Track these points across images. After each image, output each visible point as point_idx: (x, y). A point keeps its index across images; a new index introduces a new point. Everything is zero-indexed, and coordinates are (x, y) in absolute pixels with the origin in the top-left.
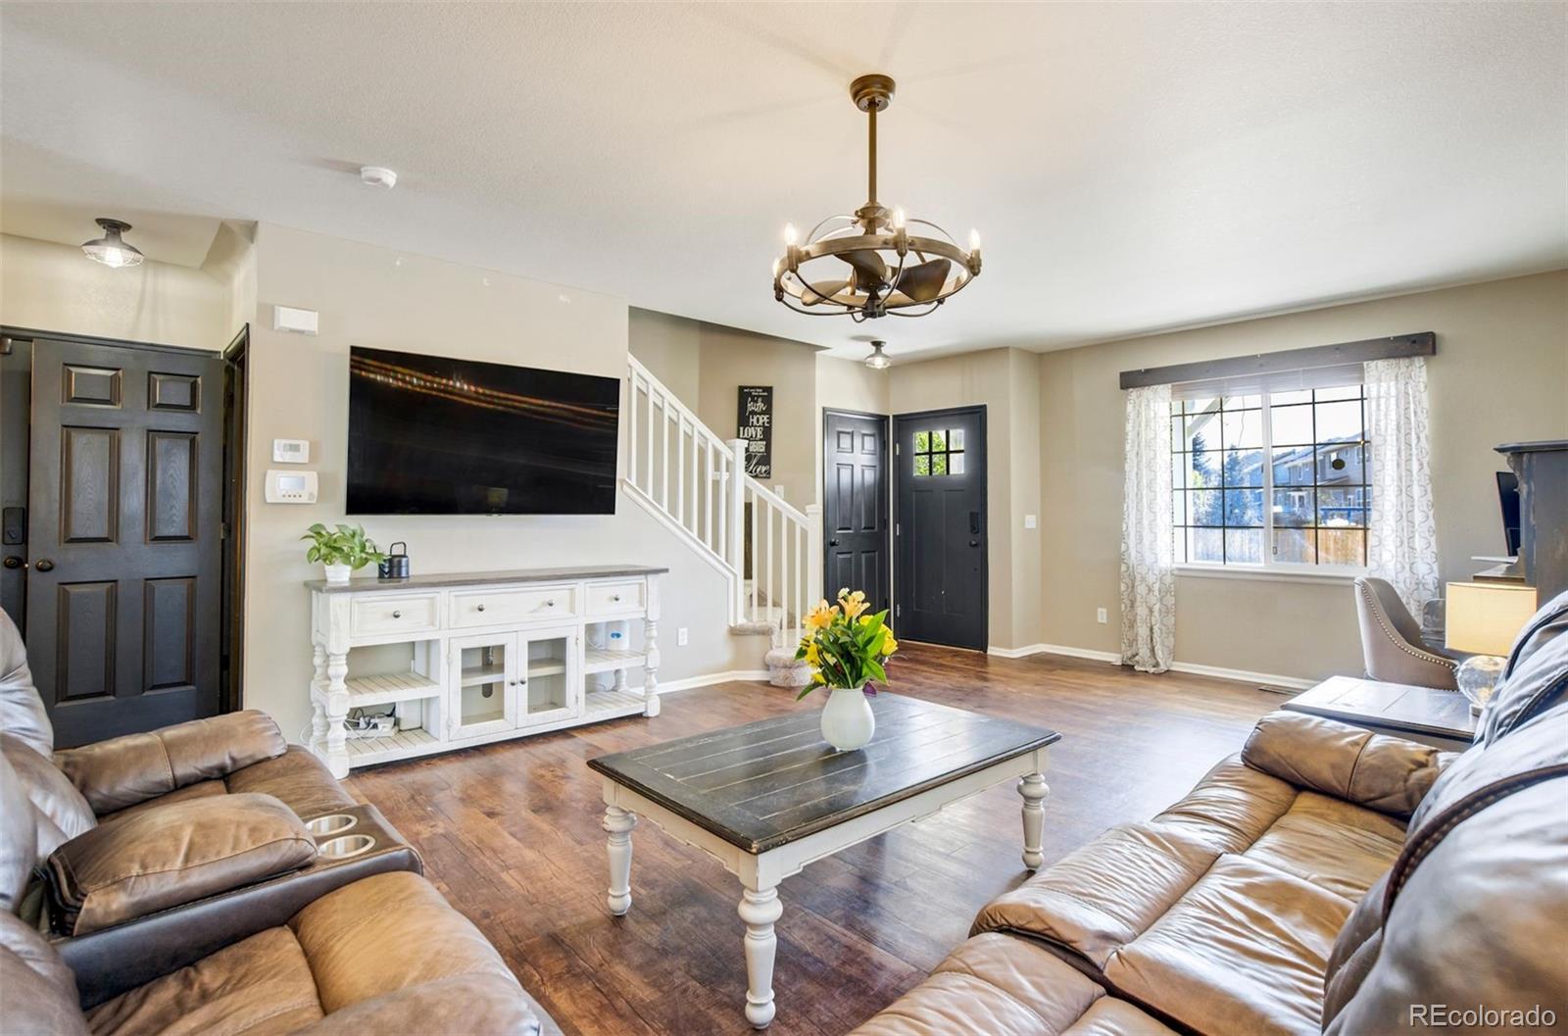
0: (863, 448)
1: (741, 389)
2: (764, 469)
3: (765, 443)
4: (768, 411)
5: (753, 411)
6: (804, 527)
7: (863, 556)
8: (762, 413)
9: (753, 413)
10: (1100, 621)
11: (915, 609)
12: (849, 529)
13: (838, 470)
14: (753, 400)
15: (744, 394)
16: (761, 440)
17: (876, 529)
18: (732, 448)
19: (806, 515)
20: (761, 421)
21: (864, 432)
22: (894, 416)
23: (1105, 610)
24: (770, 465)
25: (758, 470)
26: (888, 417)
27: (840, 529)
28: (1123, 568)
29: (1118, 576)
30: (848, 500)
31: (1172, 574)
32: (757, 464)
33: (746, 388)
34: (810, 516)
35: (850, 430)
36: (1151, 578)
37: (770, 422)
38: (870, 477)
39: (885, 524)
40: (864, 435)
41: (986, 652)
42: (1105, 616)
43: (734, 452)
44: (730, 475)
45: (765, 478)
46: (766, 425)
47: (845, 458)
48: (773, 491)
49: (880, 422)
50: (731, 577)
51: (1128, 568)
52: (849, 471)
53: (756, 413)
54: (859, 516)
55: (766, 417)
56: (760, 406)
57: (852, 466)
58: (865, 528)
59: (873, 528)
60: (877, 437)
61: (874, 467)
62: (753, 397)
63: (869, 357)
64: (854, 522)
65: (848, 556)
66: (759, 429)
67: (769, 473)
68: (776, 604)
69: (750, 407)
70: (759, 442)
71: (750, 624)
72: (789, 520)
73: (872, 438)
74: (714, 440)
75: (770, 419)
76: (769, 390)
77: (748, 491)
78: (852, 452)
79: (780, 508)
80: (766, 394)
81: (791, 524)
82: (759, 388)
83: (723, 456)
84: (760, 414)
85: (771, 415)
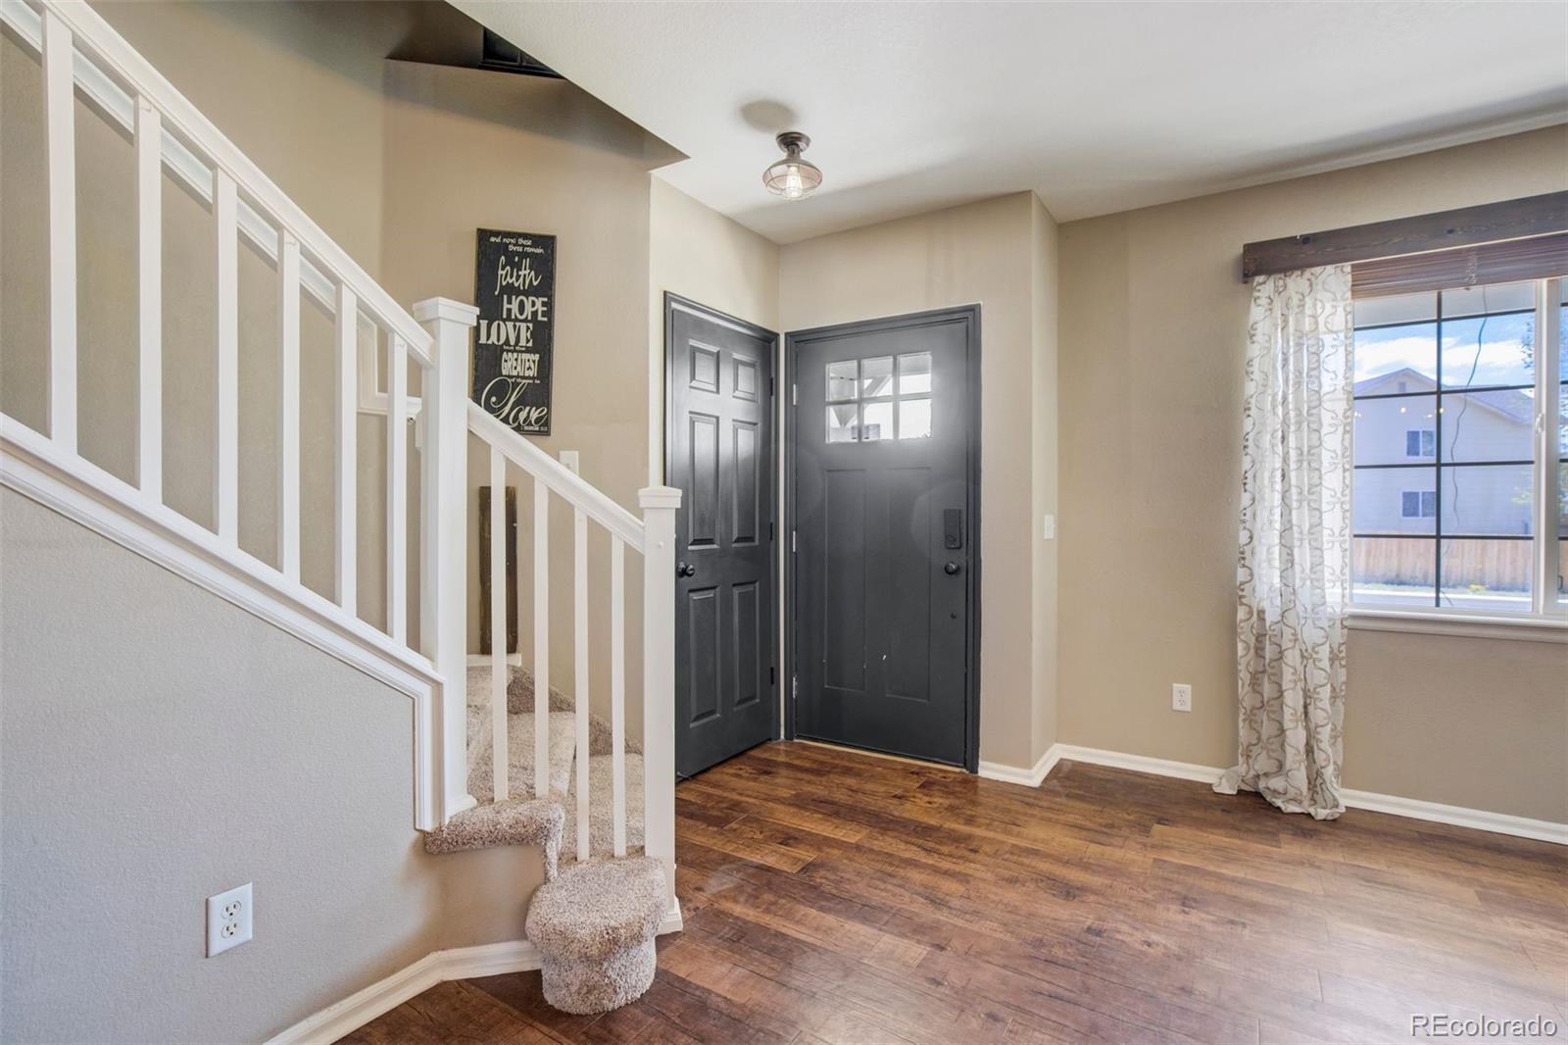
0: (736, 388)
1: (483, 235)
2: (534, 415)
3: (537, 357)
4: (545, 288)
5: (510, 286)
6: (635, 544)
7: (736, 591)
8: (531, 291)
9: (511, 290)
10: (1177, 706)
11: (826, 686)
12: (710, 541)
13: (692, 423)
14: (510, 262)
15: (492, 249)
16: (528, 350)
17: (757, 543)
18: (428, 324)
19: (640, 513)
20: (528, 309)
21: (737, 356)
22: (786, 334)
23: (1187, 688)
24: (549, 407)
25: (522, 416)
26: (777, 335)
27: (696, 542)
28: (1241, 614)
29: (1232, 630)
30: (711, 485)
31: (1344, 627)
32: (521, 402)
33: (496, 234)
34: (647, 515)
35: (714, 349)
36: (1311, 635)
37: (549, 312)
38: (747, 443)
39: (770, 531)
40: (737, 363)
41: (974, 769)
42: (1188, 697)
43: (434, 335)
44: (425, 405)
45: (539, 433)
46: (540, 318)
47: (705, 402)
48: (557, 458)
49: (764, 341)
50: (425, 691)
51: (1251, 613)
52: (711, 428)
53: (518, 292)
54: (728, 518)
55: (539, 302)
56: (527, 275)
57: (717, 418)
58: (737, 541)
59: (751, 539)
60: (758, 368)
61: (755, 424)
62: (510, 256)
63: (775, 165)
64: (720, 527)
65: (710, 594)
66: (523, 326)
67: (547, 423)
68: (560, 705)
69: (504, 276)
70: (526, 356)
71: (486, 813)
72: (592, 524)
73: (752, 370)
74: (360, 287)
75: (549, 306)
76: (547, 242)
77: (477, 449)
78: (718, 392)
79: (571, 498)
80: (539, 251)
81: (599, 537)
82: (525, 236)
83: (397, 340)
84: (527, 293)
85: (551, 297)
